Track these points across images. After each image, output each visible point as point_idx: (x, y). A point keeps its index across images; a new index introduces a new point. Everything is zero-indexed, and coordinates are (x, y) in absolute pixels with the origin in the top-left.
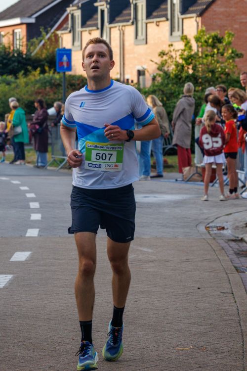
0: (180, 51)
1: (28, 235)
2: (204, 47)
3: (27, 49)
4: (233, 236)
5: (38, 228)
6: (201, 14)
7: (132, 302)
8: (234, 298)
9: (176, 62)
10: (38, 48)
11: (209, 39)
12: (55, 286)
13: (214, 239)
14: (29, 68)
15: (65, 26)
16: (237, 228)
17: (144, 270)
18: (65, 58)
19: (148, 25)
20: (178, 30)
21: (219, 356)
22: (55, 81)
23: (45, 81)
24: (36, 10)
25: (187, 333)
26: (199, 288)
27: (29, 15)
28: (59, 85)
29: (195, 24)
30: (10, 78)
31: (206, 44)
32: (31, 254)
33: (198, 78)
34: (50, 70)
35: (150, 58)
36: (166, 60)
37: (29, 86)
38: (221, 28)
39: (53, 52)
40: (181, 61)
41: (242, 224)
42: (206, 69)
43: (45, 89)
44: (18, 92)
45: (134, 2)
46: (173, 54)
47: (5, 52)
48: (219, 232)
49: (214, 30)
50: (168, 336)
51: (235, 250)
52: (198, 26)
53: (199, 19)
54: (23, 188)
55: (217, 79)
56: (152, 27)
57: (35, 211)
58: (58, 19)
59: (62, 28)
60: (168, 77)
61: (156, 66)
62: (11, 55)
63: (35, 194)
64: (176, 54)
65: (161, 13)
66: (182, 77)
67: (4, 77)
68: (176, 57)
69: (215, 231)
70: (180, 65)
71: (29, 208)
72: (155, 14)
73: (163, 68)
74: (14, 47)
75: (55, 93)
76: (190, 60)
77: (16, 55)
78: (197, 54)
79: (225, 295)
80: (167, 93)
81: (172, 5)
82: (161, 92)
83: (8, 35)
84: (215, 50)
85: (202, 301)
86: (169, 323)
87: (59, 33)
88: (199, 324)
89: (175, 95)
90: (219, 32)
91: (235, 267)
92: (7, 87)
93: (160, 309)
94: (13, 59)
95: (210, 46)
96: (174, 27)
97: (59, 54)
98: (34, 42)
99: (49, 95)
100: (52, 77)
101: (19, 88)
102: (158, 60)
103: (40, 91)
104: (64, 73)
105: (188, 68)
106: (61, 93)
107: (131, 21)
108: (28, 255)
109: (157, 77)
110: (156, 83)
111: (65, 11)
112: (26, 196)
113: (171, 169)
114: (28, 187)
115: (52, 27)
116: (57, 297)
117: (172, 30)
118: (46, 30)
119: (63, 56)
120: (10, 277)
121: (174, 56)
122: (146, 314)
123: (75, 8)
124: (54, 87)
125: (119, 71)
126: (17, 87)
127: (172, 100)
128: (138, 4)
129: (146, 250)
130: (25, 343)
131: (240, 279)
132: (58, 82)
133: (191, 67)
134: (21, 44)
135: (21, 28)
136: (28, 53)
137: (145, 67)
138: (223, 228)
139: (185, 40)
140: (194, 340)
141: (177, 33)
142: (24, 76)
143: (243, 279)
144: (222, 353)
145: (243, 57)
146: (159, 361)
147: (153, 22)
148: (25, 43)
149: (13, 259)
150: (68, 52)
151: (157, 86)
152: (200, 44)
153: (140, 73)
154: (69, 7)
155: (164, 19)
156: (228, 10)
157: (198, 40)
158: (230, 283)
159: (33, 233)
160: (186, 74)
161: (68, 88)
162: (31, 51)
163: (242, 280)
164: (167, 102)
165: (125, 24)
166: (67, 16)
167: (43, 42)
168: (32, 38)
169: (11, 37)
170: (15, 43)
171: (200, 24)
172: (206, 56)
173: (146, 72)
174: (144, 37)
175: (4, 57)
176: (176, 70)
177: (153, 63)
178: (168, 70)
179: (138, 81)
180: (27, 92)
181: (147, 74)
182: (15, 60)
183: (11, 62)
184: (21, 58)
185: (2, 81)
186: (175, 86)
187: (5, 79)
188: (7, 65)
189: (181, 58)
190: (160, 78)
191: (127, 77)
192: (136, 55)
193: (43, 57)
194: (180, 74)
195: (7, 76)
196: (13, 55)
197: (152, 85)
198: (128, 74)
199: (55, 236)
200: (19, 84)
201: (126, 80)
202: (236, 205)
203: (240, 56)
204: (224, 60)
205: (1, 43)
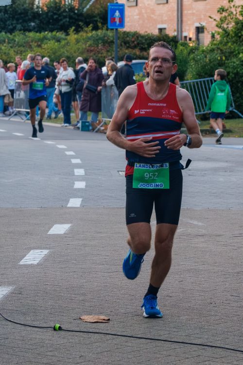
0: (241, 7)
1: (69, 205)
3: (79, 4)
5: (81, 197)
7: (177, 282)
9: (236, 19)
10: (91, 3)
12: (93, 263)
14: (81, 23)
17: (193, 245)
18: (117, 14)
22: (108, 38)
23: (97, 38)
25: (235, 318)
28: (112, 42)
30: (60, 34)
32: (70, 226)
34: (104, 27)
35: (208, 14)
36: (225, 17)
37: (80, 43)
40: (241, 18)
43: (98, 46)
44: (68, 49)
46: (233, 10)
47: (56, 7)
50: (215, 322)
54: (68, 153)
57: (80, 178)
60: (227, 34)
61: (216, 22)
62: (62, 10)
63: (81, 160)
64: (236, 11)
67: (54, 33)
68: (236, 13)
70: (240, 22)
71: (74, 175)
73: (222, 25)
74: (65, 2)
75: (108, 51)
77: (67, 10)
80: (226, 52)
82: (219, 51)
89: (234, 53)
92: (56, 44)
93: (209, 290)
94: (64, 14)
97: (111, 9)
99: (102, 54)
100: (105, 33)
101: (68, 46)
102: (218, 17)
103: (93, 48)
104: (117, 29)
106: (114, 51)
108: (67, 228)
109: (216, 35)
110: (215, 41)
112: (71, 161)
113: (230, 134)
114: (74, 151)
119: (115, 12)
120: (46, 252)
121: (235, 13)
122: (191, 295)
124: (107, 45)
125: (176, 28)
127: (231, 60)
129: (195, 223)
132: (112, 39)
136: (80, 8)
137: (204, 24)
142: (75, 32)
146: (201, 351)
149: (52, 232)
150: (121, 8)
151: (215, 45)
153: (200, 30)
159: (75, 203)
161: (121, 45)
162: (83, 5)
164: (226, 62)
173: (205, 29)
175: (55, 12)
176: (236, 28)
177: (212, 20)
178: (228, 27)
179: (196, 39)
180: (78, 50)
181: (205, 32)
182: (67, 15)
183: (62, 17)
184: (72, 14)
185: (52, 37)
186: (235, 44)
187: (55, 35)
188: (57, 20)
189: (241, 14)
190: (219, 36)
191: (185, 34)
192: (194, 11)
193: (96, 12)
194: (240, 32)
195: (57, 32)
196: (65, 11)
197: (210, 43)
198: (185, 32)
199: (98, 207)
200: (70, 41)
201: (183, 38)
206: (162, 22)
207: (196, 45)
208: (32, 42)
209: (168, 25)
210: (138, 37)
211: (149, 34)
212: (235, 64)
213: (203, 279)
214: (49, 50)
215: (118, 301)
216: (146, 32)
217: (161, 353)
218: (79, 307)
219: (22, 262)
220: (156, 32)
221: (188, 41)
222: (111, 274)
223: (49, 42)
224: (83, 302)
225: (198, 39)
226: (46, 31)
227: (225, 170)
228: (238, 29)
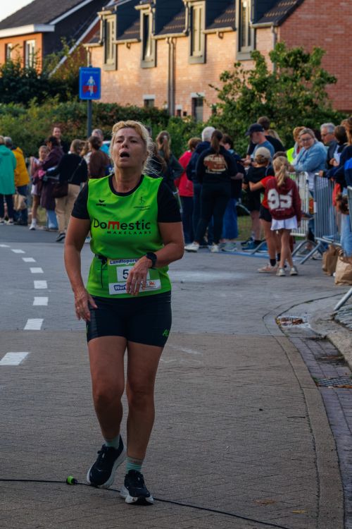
0: (251, 73)
1: (26, 328)
2: (284, 68)
3: (42, 67)
4: (313, 332)
5: (42, 317)
6: (280, 23)
7: (164, 429)
8: (310, 424)
9: (244, 87)
10: (58, 67)
11: (289, 56)
12: (56, 404)
13: (287, 337)
14: (45, 93)
15: (94, 36)
16: (319, 321)
17: (186, 381)
18: (91, 81)
19: (209, 36)
20: (249, 44)
21: (283, 513)
22: (80, 112)
23: (66, 112)
24: (55, 14)
25: (240, 477)
26: (261, 410)
27: (47, 21)
28: (85, 117)
29: (272, 35)
30: (17, 107)
31: (285, 64)
32: (28, 355)
33: (274, 110)
34: (74, 97)
35: (209, 82)
36: (230, 86)
37: (44, 119)
38: (307, 41)
39: (78, 72)
40: (250, 87)
41: (327, 316)
42: (286, 99)
43: (66, 122)
44: (28, 126)
45: (190, 5)
46: (240, 76)
47: (13, 72)
48: (294, 326)
49: (297, 44)
50: (213, 482)
51: (315, 353)
52: (276, 39)
53: (278, 30)
54: (26, 260)
55: (300, 112)
56: (213, 41)
57: (41, 293)
58: (87, 27)
59: (91, 40)
60: (232, 108)
61: (219, 92)
62: (21, 76)
63: (43, 269)
64: (244, 77)
66: (251, 109)
67: (10, 105)
68: (244, 81)
69: (290, 326)
70: (249, 92)
71: (33, 288)
72: (217, 21)
73: (226, 96)
74: (25, 65)
75: (79, 128)
76: (263, 86)
77: (27, 75)
78: (273, 77)
79: (297, 420)
80: (230, 130)
81: (242, 9)
83: (17, 48)
84: (298, 72)
85: (264, 430)
87: (86, 45)
88: (257, 463)
89: (242, 132)
91: (314, 379)
92: (13, 119)
93: (205, 440)
94: (24, 81)
95: (291, 66)
96: (244, 41)
97: (84, 75)
98: (53, 58)
99: (71, 132)
100: (76, 106)
101: (28, 121)
102: (220, 85)
104: (90, 101)
105: (261, 97)
106: (86, 129)
107: (185, 31)
108: (24, 358)
109: (217, 108)
110: (217, 116)
111: (97, 16)
112: (30, 270)
114: (34, 258)
115: (77, 38)
116: (59, 419)
117: (241, 43)
118: (69, 42)
119: (89, 78)
121: (242, 80)
122: (182, 447)
123: (109, 12)
124: (78, 121)
125: (167, 99)
126: (28, 119)
128: (194, 8)
129: (190, 351)
131: (320, 396)
132: (84, 113)
133: (264, 95)
134: (35, 60)
135: (35, 39)
136: (44, 73)
137: (202, 94)
139: (257, 59)
140: (249, 488)
141: (247, 49)
142: (37, 104)
143: (324, 396)
145: (335, 83)
146: (194, 520)
147: (215, 33)
148: (40, 59)
149: (3, 362)
150: (96, 73)
151: (218, 121)
152: (277, 64)
153: (197, 102)
154: (101, 10)
155: (229, 28)
156: (318, 16)
157: (274, 57)
158: (305, 402)
159: (34, 324)
160: (257, 105)
161: (97, 121)
162: (49, 70)
163: (322, 398)
165: (176, 35)
166: (98, 23)
167: (65, 58)
168: (51, 53)
169: (21, 51)
170: (27, 58)
171: (279, 36)
172: (286, 80)
173: (204, 101)
174: (201, 53)
175: (11, 78)
176: (244, 99)
177: (213, 89)
178: (233, 99)
179: (192, 113)
180: (41, 127)
181: (205, 104)
182: (26, 82)
183: (21, 85)
184: (34, 80)
185: (7, 111)
186: (242, 121)
187: (12, 108)
188: (14, 89)
189: (251, 82)
190: (222, 110)
191: (178, 107)
192: (191, 78)
193: (64, 78)
194: (249, 105)
195: (14, 104)
196: (24, 76)
197: (211, 118)
198: (179, 104)
199: (65, 330)
200: (31, 116)
201: (176, 112)
202: (320, 289)
203: (331, 80)
204: (310, 86)
205: (6, 60)
206: (150, 92)
207: (193, 122)
209: (157, 96)
210: (117, 111)
211: (132, 106)
212: (242, 147)
213: (198, 426)
214: (4, 127)
215: (88, 453)
216: (128, 104)
217: (143, 522)
218: (36, 461)
220: (141, 104)
221: (182, 117)
222: (79, 418)
223: (4, 117)
224: (42, 455)
225: (194, 113)
227: (228, 283)
228: (247, 101)
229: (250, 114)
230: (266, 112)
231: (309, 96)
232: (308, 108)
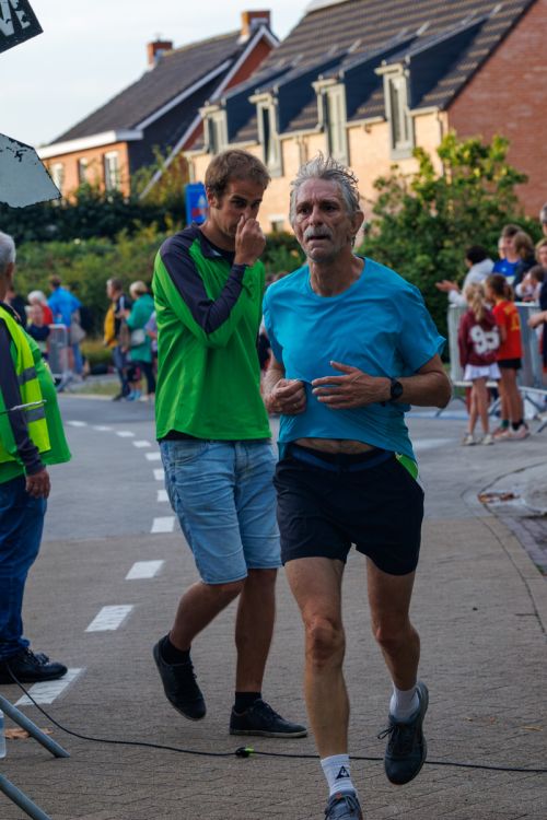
0: (413, 177)
1: (155, 529)
2: (455, 167)
3: (131, 188)
4: (530, 510)
6: (447, 106)
8: (540, 622)
9: (407, 196)
10: (150, 186)
11: (463, 150)
13: (496, 517)
14: (137, 222)
15: (198, 142)
16: (536, 494)
18: (202, 201)
19: (352, 132)
20: (407, 138)
24: (142, 115)
25: (460, 692)
26: (475, 609)
27: (131, 124)
29: (437, 124)
30: (102, 243)
31: (459, 161)
32: (164, 564)
33: (448, 223)
34: (178, 225)
36: (387, 196)
37: (139, 257)
38: (484, 129)
39: (179, 191)
40: (414, 195)
42: (463, 208)
44: (118, 268)
45: (323, 91)
46: (400, 182)
47: (91, 196)
48: (504, 503)
49: (471, 134)
51: (536, 535)
52: (442, 128)
53: (444, 117)
54: (139, 444)
55: (483, 224)
56: (358, 135)
58: (185, 130)
59: (193, 146)
60: (391, 225)
61: (373, 205)
62: (102, 200)
64: (405, 183)
65: (372, 109)
66: (418, 224)
67: (92, 241)
68: (406, 187)
69: (498, 503)
70: (412, 202)
71: (154, 480)
72: (362, 111)
73: (383, 210)
74: (106, 186)
76: (432, 192)
77: (110, 199)
78: (442, 179)
79: (524, 618)
81: (393, 92)
82: (381, 254)
83: (94, 164)
84: (477, 172)
86: (426, 676)
87: (188, 155)
89: (407, 257)
90: (481, 137)
91: (538, 566)
92: (98, 260)
94: (107, 207)
95: (466, 163)
96: (399, 134)
97: (190, 195)
98: (143, 175)
101: (120, 261)
102: (374, 195)
105: (429, 207)
108: (158, 567)
109: (373, 226)
110: (371, 237)
111: (197, 114)
112: (145, 458)
114: (148, 441)
115: (174, 144)
117: (395, 138)
118: (164, 151)
119: (198, 200)
120: (127, 609)
121: (402, 186)
123: (214, 108)
126: (117, 258)
128: (329, 95)
130: (164, 729)
133: (433, 204)
134: (119, 179)
135: (116, 150)
136: (134, 196)
138: (511, 497)
139: (420, 156)
141: (405, 144)
142: (128, 237)
144: (525, 725)
145: (527, 181)
147: (359, 126)
148: (126, 178)
149: (131, 575)
151: (373, 243)
152: (447, 162)
154: (202, 105)
155: (379, 119)
156: (495, 95)
157: (443, 154)
158: (531, 596)
159: (164, 525)
160: (426, 218)
162: (138, 190)
165: (308, 132)
166: (201, 124)
167: (159, 173)
168: (140, 168)
169: (100, 168)
170: (107, 176)
171: (446, 125)
172: (461, 183)
174: (344, 154)
175: (90, 204)
176: (407, 212)
180: (136, 268)
182: (110, 210)
183: (102, 213)
184: (120, 206)
185: (89, 249)
186: (407, 241)
187: (94, 245)
189: (415, 189)
190: (378, 228)
193: (161, 200)
194: (414, 219)
195: (96, 239)
196: (106, 201)
200: (121, 254)
202: (531, 453)
203: (520, 179)
204: (494, 188)
205: (80, 179)
206: (278, 211)
208: (54, 258)
219: (91, 628)
220: (268, 229)
223: (85, 257)
226: (75, 238)
228: (411, 215)
229: (417, 232)
230: (438, 227)
231: (494, 203)
232: (493, 218)
